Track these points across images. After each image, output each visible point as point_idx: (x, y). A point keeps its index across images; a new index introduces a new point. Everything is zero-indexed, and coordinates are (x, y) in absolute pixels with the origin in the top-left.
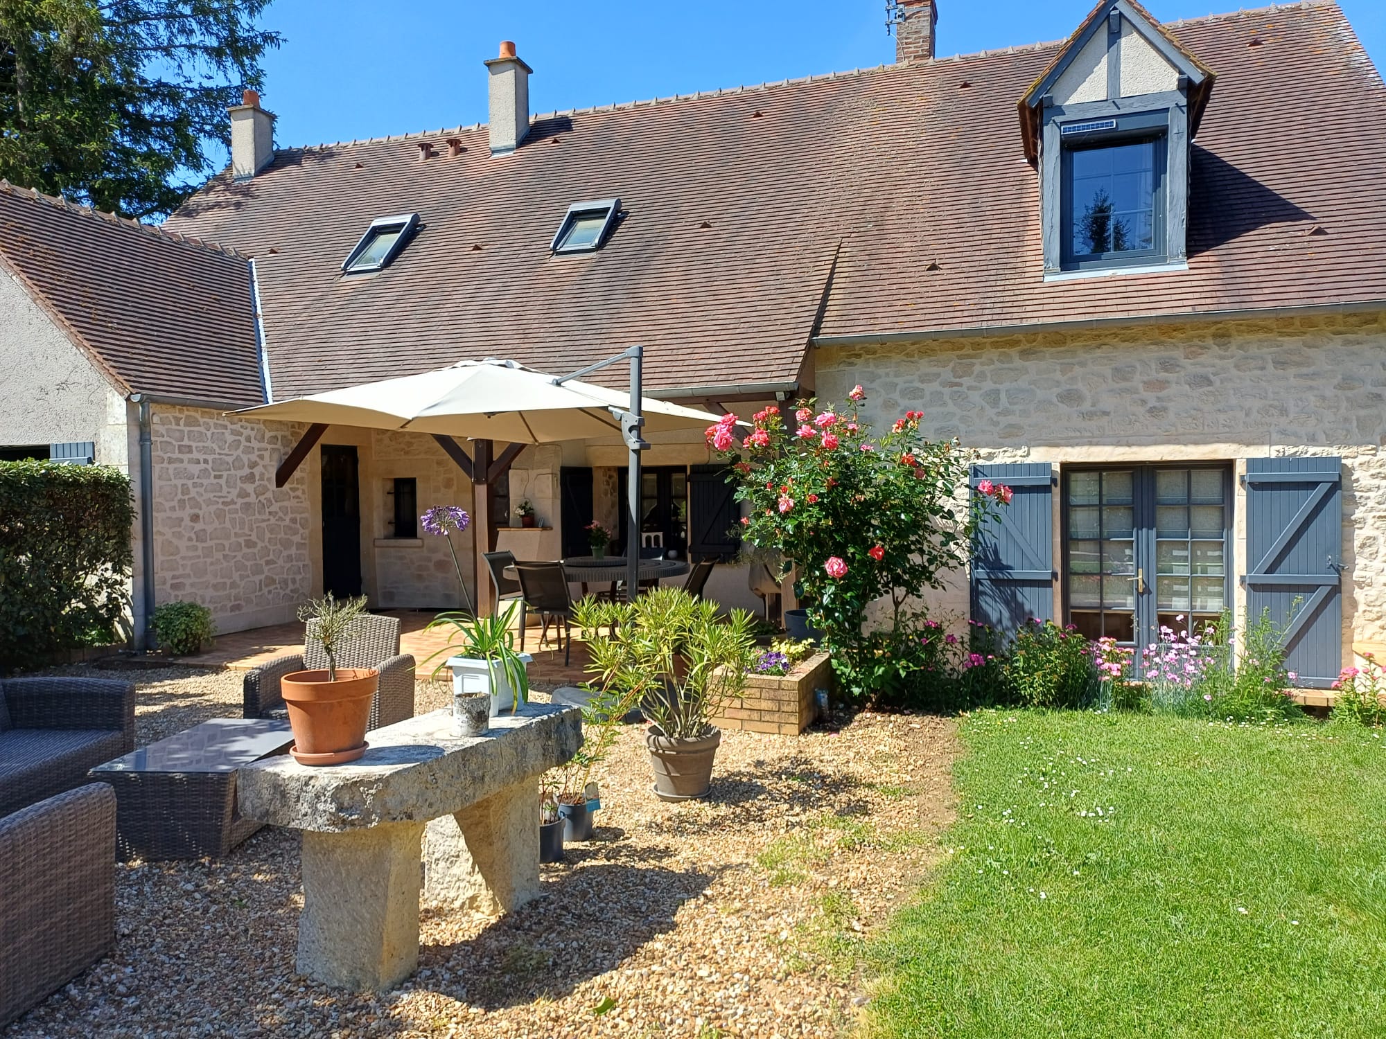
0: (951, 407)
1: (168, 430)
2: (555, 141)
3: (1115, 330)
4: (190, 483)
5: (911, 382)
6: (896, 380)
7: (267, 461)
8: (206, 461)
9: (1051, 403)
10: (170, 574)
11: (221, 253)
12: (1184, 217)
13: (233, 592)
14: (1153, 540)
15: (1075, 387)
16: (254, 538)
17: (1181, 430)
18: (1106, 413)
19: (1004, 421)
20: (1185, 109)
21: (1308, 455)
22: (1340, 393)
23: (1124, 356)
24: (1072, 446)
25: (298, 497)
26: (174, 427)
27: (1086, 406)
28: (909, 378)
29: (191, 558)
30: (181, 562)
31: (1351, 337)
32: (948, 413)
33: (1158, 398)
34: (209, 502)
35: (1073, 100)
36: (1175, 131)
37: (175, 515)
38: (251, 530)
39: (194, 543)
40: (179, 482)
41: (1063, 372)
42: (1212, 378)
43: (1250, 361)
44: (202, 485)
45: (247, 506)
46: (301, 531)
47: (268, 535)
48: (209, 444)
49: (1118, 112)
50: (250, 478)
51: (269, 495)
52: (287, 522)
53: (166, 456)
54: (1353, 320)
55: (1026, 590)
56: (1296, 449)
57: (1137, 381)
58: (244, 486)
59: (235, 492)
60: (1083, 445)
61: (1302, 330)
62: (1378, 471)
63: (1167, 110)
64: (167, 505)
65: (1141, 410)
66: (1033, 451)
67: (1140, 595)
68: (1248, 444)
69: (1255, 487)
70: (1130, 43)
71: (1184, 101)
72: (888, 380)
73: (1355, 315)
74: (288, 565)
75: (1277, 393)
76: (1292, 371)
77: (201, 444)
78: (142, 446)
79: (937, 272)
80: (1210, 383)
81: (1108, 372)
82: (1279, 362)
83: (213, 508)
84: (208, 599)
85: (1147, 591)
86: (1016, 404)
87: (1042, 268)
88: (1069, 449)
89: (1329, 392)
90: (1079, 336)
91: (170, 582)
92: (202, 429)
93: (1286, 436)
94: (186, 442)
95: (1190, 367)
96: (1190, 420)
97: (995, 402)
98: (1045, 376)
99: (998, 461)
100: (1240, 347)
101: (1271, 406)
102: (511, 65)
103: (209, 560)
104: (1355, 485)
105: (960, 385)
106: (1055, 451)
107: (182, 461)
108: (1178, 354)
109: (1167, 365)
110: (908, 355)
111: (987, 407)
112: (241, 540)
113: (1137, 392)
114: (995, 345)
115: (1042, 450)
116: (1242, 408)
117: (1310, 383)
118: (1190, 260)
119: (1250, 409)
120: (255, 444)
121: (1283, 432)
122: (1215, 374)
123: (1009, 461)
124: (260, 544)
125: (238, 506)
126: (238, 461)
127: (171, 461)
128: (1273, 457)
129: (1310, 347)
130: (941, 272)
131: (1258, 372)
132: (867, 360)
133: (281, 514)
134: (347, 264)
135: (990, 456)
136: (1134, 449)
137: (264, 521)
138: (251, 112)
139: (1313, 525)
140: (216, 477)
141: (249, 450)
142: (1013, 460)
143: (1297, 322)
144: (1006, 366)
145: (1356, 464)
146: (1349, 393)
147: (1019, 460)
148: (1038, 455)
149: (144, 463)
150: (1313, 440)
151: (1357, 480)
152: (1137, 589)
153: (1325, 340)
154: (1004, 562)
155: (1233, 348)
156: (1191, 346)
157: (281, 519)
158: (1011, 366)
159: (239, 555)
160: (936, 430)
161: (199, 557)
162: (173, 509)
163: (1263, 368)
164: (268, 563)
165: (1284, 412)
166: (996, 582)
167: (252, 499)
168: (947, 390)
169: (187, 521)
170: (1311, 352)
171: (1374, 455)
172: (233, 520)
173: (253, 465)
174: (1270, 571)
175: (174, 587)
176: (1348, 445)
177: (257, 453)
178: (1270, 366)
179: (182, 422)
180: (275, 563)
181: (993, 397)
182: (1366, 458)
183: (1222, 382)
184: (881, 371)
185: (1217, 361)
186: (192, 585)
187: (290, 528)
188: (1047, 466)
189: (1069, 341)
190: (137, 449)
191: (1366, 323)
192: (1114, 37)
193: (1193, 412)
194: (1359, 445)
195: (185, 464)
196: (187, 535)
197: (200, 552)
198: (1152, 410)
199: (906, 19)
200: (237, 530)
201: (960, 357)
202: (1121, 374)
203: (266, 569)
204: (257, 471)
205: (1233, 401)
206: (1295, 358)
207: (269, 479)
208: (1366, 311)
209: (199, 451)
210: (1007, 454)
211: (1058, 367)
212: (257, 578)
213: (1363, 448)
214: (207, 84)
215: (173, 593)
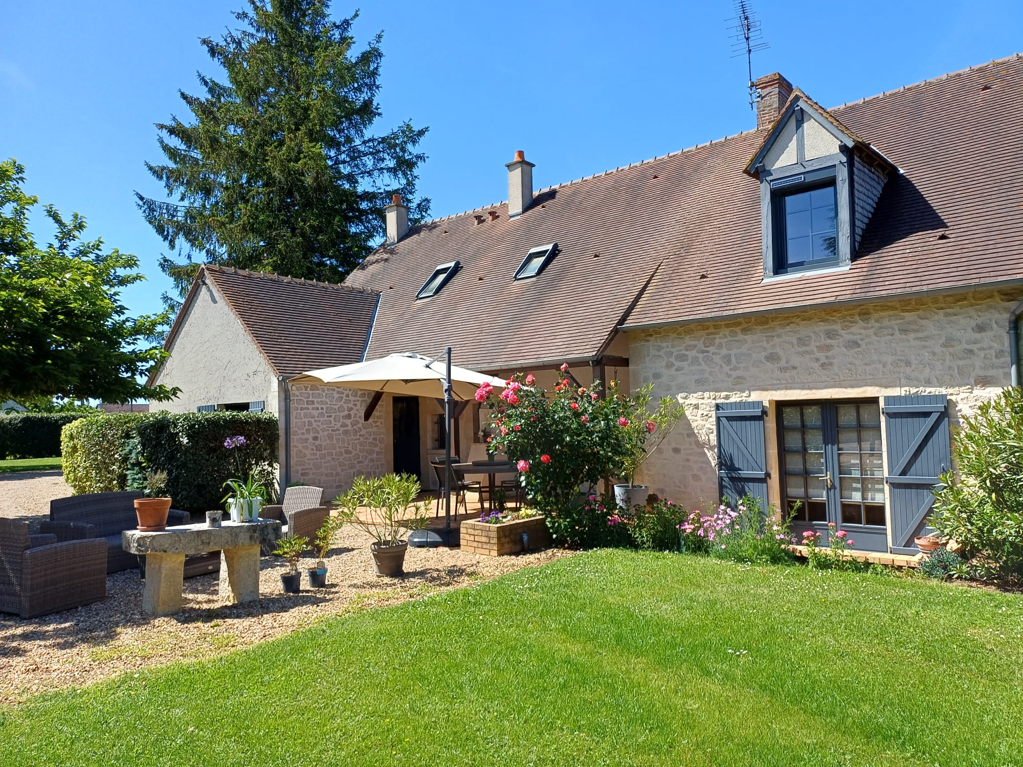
0: (704, 366)
1: (300, 393)
2: (543, 207)
3: (798, 314)
4: (313, 420)
5: (681, 350)
6: (672, 350)
7: (358, 407)
8: (322, 409)
9: (761, 362)
10: (301, 468)
11: (362, 292)
12: (849, 235)
13: (337, 478)
14: (836, 452)
15: (775, 351)
16: (350, 449)
17: (842, 378)
18: (795, 368)
19: (735, 374)
20: (846, 164)
21: (926, 394)
22: (944, 349)
23: (805, 330)
24: (775, 390)
25: (377, 426)
26: (304, 391)
27: (783, 363)
28: (680, 348)
29: (313, 459)
30: (307, 462)
31: (948, 310)
32: (702, 370)
33: (826, 357)
34: (323, 430)
35: (778, 165)
36: (840, 179)
37: (303, 437)
38: (349, 444)
39: (315, 451)
40: (306, 420)
41: (768, 342)
42: (860, 342)
43: (883, 330)
44: (320, 421)
45: (346, 432)
46: (380, 445)
47: (359, 447)
48: (324, 399)
49: (804, 170)
50: (349, 416)
51: (360, 425)
52: (371, 440)
53: (299, 407)
54: (949, 299)
55: (751, 484)
56: (917, 389)
57: (813, 346)
58: (344, 421)
59: (339, 424)
60: (782, 389)
61: (917, 307)
62: (974, 404)
63: (835, 166)
64: (300, 432)
65: (816, 365)
66: (753, 394)
67: (828, 490)
68: (886, 387)
69: (890, 415)
70: (809, 127)
71: (844, 159)
72: (668, 350)
73: (951, 296)
74: (372, 464)
75: (903, 351)
76: (912, 336)
77: (319, 400)
78: (286, 402)
79: (705, 280)
80: (859, 346)
81: (795, 342)
82: (902, 330)
83: (326, 433)
84: (322, 482)
85: (833, 487)
86: (741, 363)
87: (762, 274)
88: (774, 392)
89: (938, 350)
90: (776, 318)
91: (300, 472)
92: (320, 392)
93: (910, 381)
94: (311, 399)
95: (846, 335)
96: (847, 371)
97: (729, 362)
98: (758, 344)
99: (732, 400)
100: (877, 321)
101: (899, 360)
102: (519, 165)
103: (323, 461)
104: (959, 414)
105: (708, 352)
106: (765, 393)
107: (308, 409)
108: (837, 327)
109: (830, 335)
110: (678, 334)
111: (724, 365)
112: (343, 450)
113: (812, 353)
114: (727, 326)
115: (758, 392)
116: (880, 362)
117: (924, 343)
118: (854, 263)
119: (886, 362)
120: (352, 398)
121: (908, 378)
122: (861, 340)
123: (738, 400)
124: (354, 452)
125: (341, 432)
126: (341, 409)
127: (302, 409)
128: (903, 395)
129: (922, 319)
130: (708, 279)
131: (890, 337)
132: (656, 338)
133: (367, 436)
134: (419, 294)
135: (727, 397)
136: (814, 391)
137: (356, 439)
138: (395, 207)
139: (930, 443)
140: (328, 417)
141: (347, 402)
142: (740, 399)
143: (913, 303)
144: (734, 339)
145: (959, 400)
146: (951, 350)
147: (744, 399)
148: (755, 396)
149: (286, 410)
150: (928, 383)
151: (960, 411)
152: (827, 486)
153: (932, 313)
154: (737, 466)
155: (872, 322)
156: (844, 322)
157: (367, 438)
158: (737, 339)
159: (341, 459)
160: (696, 381)
161: (317, 459)
162: (303, 434)
163: (892, 335)
164: (358, 462)
165: (908, 364)
166: (732, 479)
167: (350, 428)
168: (701, 356)
169: (311, 440)
170: (924, 322)
171: (971, 393)
172: (338, 440)
173: (350, 409)
174: (904, 473)
175: (302, 474)
176: (953, 386)
177: (352, 403)
178: (897, 333)
179: (309, 389)
180: (363, 462)
181: (727, 359)
182: (966, 395)
183: (866, 345)
184: (664, 345)
185: (862, 331)
186: (313, 474)
187: (373, 443)
188: (760, 403)
189: (770, 321)
190: (283, 403)
191: (959, 301)
192: (800, 123)
193: (849, 366)
194: (960, 386)
195: (310, 410)
196: (311, 447)
197: (318, 456)
198: (823, 365)
199: (762, 99)
200: (340, 445)
201: (708, 334)
202: (802, 342)
203: (357, 466)
204: (352, 413)
205: (875, 357)
206: (913, 327)
207: (360, 417)
208: (957, 292)
209: (318, 403)
210: (737, 395)
211: (764, 338)
212: (352, 471)
213: (963, 388)
214: (388, 189)
215: (302, 478)
